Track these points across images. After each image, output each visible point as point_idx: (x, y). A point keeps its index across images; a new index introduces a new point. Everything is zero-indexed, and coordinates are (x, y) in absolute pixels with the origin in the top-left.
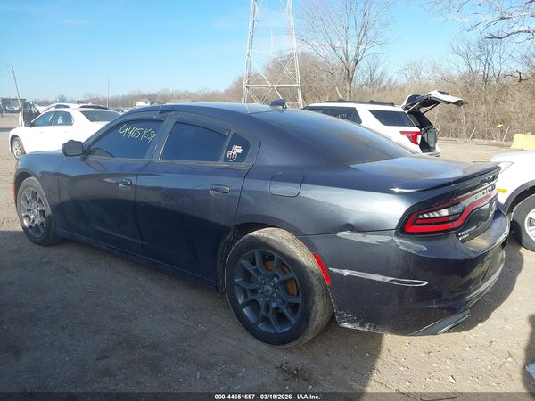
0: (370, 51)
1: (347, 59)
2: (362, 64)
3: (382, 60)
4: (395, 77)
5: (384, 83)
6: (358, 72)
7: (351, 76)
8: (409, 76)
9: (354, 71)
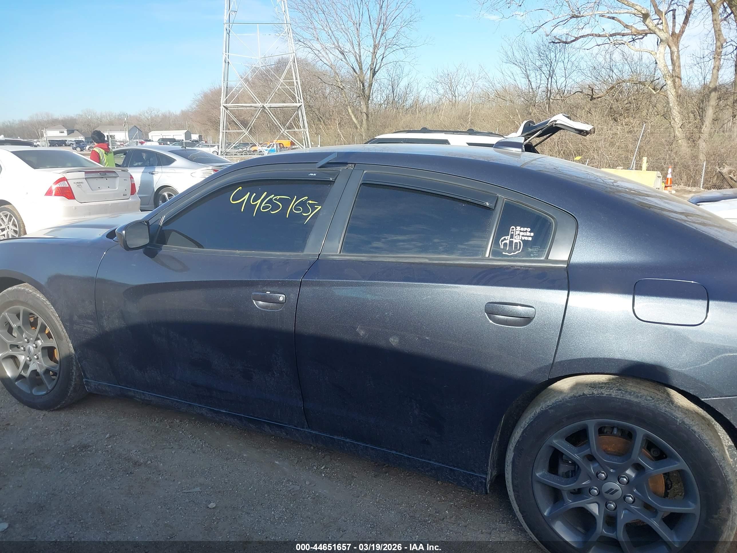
0: (391, 57)
1: (361, 69)
2: (381, 75)
3: (406, 70)
4: (423, 94)
5: (409, 102)
6: (375, 86)
7: (367, 92)
8: (441, 91)
9: (371, 85)
